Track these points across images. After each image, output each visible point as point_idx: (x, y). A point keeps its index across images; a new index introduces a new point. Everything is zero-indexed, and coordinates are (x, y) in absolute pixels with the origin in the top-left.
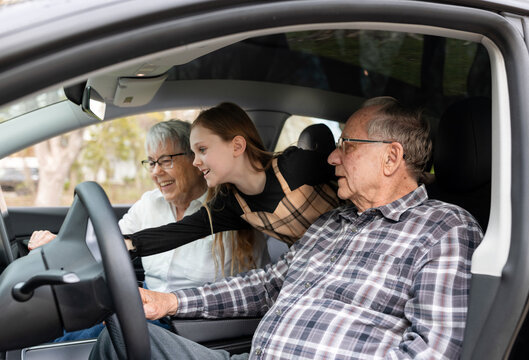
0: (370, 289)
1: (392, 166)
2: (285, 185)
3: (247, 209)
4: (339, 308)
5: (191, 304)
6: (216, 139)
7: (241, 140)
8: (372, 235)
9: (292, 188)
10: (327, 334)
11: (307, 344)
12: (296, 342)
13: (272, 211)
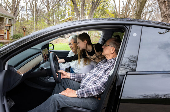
0: (99, 75)
1: (112, 52)
2: (96, 51)
3: (87, 55)
4: (94, 77)
5: (73, 76)
6: (81, 41)
7: (86, 41)
8: (104, 65)
9: (97, 52)
10: (90, 81)
11: (87, 83)
12: (85, 82)
13: (92, 56)
